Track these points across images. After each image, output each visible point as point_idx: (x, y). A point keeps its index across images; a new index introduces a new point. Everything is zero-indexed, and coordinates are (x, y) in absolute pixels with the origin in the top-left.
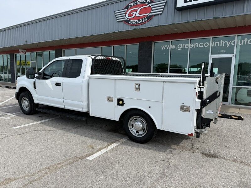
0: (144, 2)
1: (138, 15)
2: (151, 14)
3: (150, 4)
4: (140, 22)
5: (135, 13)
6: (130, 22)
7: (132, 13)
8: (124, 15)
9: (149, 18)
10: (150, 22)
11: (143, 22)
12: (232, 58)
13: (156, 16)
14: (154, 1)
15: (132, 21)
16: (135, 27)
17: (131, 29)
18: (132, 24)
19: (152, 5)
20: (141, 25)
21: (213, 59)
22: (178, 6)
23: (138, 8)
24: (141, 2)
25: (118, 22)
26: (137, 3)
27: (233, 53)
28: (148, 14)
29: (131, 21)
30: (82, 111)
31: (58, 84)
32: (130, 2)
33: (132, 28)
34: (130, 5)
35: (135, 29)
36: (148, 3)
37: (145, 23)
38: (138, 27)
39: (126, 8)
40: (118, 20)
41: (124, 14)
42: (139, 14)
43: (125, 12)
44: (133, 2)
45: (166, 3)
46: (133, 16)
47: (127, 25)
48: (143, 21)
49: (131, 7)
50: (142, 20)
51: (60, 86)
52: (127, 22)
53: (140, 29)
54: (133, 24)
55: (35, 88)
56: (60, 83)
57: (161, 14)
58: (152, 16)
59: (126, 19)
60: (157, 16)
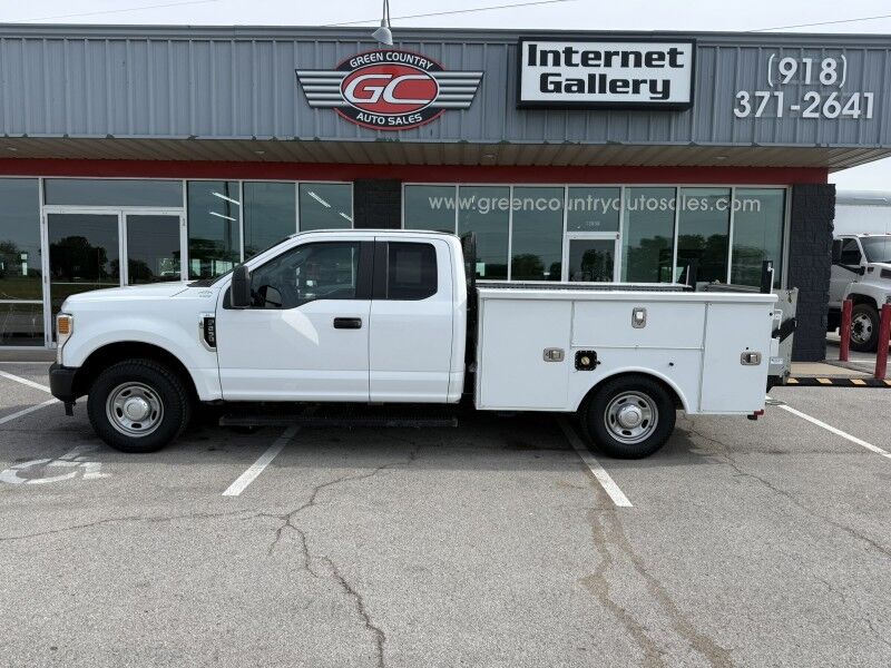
0: (409, 63)
1: (389, 98)
2: (434, 104)
3: (432, 74)
4: (399, 121)
5: (378, 90)
6: (360, 116)
7: (366, 88)
8: (339, 88)
9: (430, 114)
10: (433, 126)
11: (410, 124)
12: (614, 241)
13: (450, 113)
14: (444, 66)
15: (369, 115)
16: (380, 135)
17: (362, 137)
18: (371, 123)
19: (437, 78)
20: (400, 132)
21: (572, 241)
22: (525, 97)
23: (389, 76)
24: (399, 61)
25: (313, 107)
26: (385, 60)
27: (618, 230)
28: (426, 102)
29: (364, 114)
30: (445, 401)
31: (344, 323)
32: (359, 53)
33: (369, 137)
34: (360, 60)
35: (379, 142)
36: (425, 69)
37: (415, 126)
38: (390, 136)
39: (345, 66)
40: (311, 103)
41: (338, 85)
42: (395, 95)
43: (341, 81)
44: (370, 54)
45: (481, 78)
46: (374, 99)
47: (350, 125)
48: (407, 120)
49: (363, 69)
50: (407, 117)
51: (359, 327)
52: (349, 113)
53: (397, 142)
54: (373, 125)
55: (213, 344)
56: (359, 320)
57: (466, 109)
58: (438, 109)
59: (345, 103)
60: (456, 113)
